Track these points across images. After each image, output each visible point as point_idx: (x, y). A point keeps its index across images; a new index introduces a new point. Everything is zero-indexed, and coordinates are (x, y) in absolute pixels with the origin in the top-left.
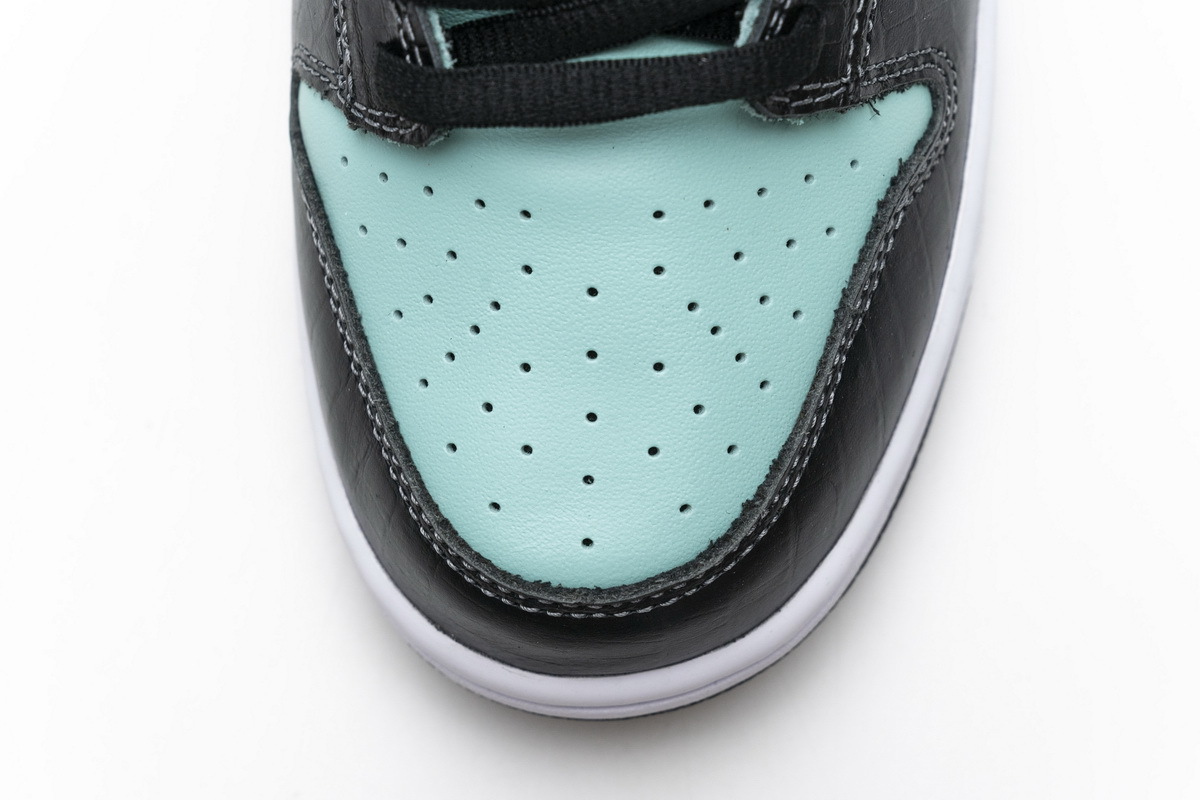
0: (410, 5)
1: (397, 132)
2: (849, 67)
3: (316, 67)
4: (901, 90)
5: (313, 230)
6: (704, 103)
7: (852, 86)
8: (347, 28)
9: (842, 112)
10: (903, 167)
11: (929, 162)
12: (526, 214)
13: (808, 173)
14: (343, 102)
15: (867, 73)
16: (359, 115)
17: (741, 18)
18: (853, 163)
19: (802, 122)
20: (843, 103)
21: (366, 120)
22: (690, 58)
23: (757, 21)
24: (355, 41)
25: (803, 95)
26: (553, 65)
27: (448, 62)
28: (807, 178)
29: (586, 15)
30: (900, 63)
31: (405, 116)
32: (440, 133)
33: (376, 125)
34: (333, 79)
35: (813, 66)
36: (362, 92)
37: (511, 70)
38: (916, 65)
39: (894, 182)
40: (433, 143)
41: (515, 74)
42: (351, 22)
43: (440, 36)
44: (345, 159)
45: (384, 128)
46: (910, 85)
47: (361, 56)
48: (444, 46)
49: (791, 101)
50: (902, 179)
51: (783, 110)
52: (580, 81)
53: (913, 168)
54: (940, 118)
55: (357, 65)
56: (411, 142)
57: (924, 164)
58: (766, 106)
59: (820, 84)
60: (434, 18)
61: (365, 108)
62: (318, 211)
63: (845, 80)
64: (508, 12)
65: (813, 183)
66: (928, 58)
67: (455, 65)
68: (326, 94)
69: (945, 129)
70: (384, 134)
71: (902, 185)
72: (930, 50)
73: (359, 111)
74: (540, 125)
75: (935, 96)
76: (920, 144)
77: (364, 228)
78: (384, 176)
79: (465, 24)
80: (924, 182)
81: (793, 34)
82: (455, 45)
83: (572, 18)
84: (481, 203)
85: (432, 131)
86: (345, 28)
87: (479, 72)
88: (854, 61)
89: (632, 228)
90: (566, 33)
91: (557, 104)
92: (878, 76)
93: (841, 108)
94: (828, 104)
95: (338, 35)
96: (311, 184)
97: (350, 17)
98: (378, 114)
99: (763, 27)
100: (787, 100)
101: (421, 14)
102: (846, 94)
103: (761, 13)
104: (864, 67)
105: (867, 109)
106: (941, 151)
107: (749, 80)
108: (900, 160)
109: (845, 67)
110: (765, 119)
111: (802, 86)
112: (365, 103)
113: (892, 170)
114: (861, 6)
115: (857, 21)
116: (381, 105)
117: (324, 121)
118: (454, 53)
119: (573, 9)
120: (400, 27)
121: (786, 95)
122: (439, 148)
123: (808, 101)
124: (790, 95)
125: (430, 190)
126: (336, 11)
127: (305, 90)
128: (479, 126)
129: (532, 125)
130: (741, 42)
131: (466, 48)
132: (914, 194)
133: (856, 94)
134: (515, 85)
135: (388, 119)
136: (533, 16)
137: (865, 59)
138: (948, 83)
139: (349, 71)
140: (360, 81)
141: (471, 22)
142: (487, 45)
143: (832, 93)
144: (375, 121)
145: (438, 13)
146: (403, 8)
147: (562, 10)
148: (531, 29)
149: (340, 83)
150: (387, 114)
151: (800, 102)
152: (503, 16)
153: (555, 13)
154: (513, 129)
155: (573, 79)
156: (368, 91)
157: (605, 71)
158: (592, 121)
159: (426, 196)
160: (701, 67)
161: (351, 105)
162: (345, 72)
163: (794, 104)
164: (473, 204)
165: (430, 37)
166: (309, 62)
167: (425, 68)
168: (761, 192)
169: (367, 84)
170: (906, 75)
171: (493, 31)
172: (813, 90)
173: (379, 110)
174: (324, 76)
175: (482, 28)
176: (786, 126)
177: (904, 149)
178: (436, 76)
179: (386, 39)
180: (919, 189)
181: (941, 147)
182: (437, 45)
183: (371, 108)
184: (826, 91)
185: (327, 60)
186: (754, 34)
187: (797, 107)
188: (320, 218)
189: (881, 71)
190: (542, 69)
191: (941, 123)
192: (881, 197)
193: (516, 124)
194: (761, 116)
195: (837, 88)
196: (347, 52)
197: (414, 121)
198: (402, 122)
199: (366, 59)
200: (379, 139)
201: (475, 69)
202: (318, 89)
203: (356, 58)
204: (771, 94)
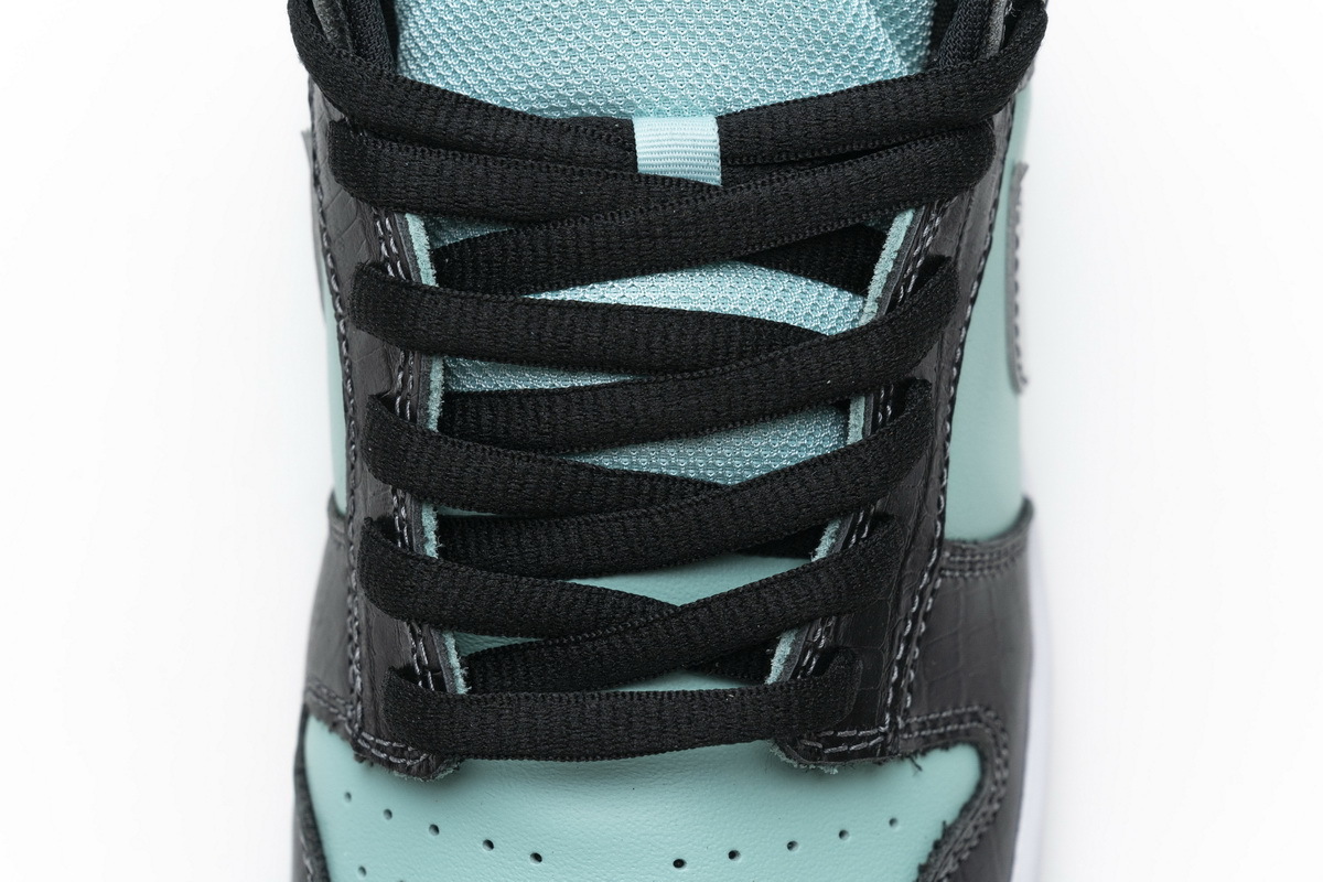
0: (426, 627)
1: (405, 763)
2: (888, 717)
3: (326, 698)
4: (945, 747)
5: (308, 872)
6: (730, 742)
7: (890, 736)
8: (361, 654)
9: (880, 764)
10: (947, 831)
11: (976, 827)
12: (537, 857)
13: (843, 828)
14: (350, 732)
15: (908, 725)
16: (365, 745)
17: (772, 655)
18: (892, 822)
19: (836, 771)
20: (880, 755)
21: (373, 751)
22: (717, 693)
23: (789, 659)
24: (367, 667)
25: (838, 742)
26: (571, 695)
27: (462, 688)
28: (842, 834)
29: (609, 644)
30: (944, 719)
31: (413, 745)
32: (449, 765)
33: (383, 756)
34: (342, 709)
35: (848, 711)
36: (371, 721)
37: (527, 697)
38: (961, 722)
39: (937, 845)
40: (441, 776)
41: (531, 703)
42: (364, 648)
43: (455, 661)
44: (348, 796)
45: (391, 759)
46: (955, 743)
47: (372, 681)
48: (458, 672)
49: (824, 748)
50: (946, 843)
51: (814, 756)
52: (599, 713)
53: (958, 832)
54: (988, 782)
55: (368, 693)
56: (418, 774)
57: (970, 828)
58: (796, 750)
59: (855, 732)
60: (450, 642)
61: (372, 738)
62: (315, 851)
63: (882, 729)
64: (529, 640)
65: (849, 839)
66: (975, 717)
67: (469, 692)
68: (334, 726)
69: (993, 794)
70: (390, 766)
71: (945, 849)
72: (976, 708)
73: (366, 741)
74: (555, 759)
75: (984, 760)
76: (966, 808)
77: (363, 870)
78: (389, 813)
79: (483, 651)
80: (971, 849)
81: (827, 675)
82: (470, 671)
83: (594, 649)
84: (490, 844)
85: (440, 761)
86: (357, 654)
87: (493, 699)
88: (894, 711)
89: (650, 876)
90: (588, 665)
91: (574, 737)
92: (920, 730)
93: (878, 759)
94: (865, 753)
95: (351, 663)
96: (310, 822)
97: (363, 642)
98: (386, 744)
99: (796, 667)
100: (820, 746)
101: (436, 638)
102: (884, 744)
103: (793, 650)
104: (904, 719)
105: (907, 764)
106: (989, 818)
107: (778, 719)
108: (944, 823)
109: (883, 716)
110: (796, 766)
111: (836, 732)
112: (373, 733)
113: (936, 834)
114: (901, 652)
115: (896, 669)
116: (389, 734)
117: (331, 756)
118: (468, 680)
119: (595, 639)
120: (414, 651)
121: (818, 740)
122: (448, 783)
123: (842, 748)
124: (822, 741)
125: (435, 829)
126: (351, 638)
127: (313, 724)
128: (491, 758)
129: (546, 758)
130: (770, 680)
131: (483, 677)
132: (960, 861)
133: (895, 745)
134: (530, 714)
135: (395, 749)
136: (554, 645)
137: (906, 710)
138: (997, 744)
139: (359, 699)
140: (370, 709)
141: (489, 649)
142: (505, 674)
143: (869, 742)
144: (382, 752)
145: (454, 637)
146: (418, 631)
147: (585, 639)
148: (551, 659)
149: (349, 714)
150: (395, 744)
151: (834, 749)
152: (522, 644)
153: (577, 642)
154: (525, 762)
155: (592, 710)
156: (377, 719)
157: (626, 703)
158: (610, 757)
159: (431, 836)
160: (729, 703)
161: (359, 735)
162: (355, 702)
163: (828, 751)
164: (481, 845)
165: (444, 662)
166: (319, 693)
167: (437, 693)
168: (791, 845)
169: (376, 712)
170: (951, 732)
171: (511, 660)
172: (848, 737)
173: (387, 740)
174: (334, 707)
175: (500, 657)
176: (820, 776)
177: (948, 811)
178: (448, 701)
179: (399, 665)
180: (965, 856)
181: (990, 813)
182: (451, 669)
183: (380, 738)
184: (863, 739)
185: (337, 690)
186: (785, 671)
187: (831, 753)
188: (318, 858)
189: (923, 726)
190: (561, 699)
191: (990, 787)
192: (923, 861)
193: (530, 757)
194: (791, 761)
195: (874, 737)
196: (359, 679)
197: (423, 750)
198: (410, 753)
199: (378, 686)
200: (385, 770)
201: (489, 696)
202: (326, 722)
203: (367, 685)
204: (802, 738)
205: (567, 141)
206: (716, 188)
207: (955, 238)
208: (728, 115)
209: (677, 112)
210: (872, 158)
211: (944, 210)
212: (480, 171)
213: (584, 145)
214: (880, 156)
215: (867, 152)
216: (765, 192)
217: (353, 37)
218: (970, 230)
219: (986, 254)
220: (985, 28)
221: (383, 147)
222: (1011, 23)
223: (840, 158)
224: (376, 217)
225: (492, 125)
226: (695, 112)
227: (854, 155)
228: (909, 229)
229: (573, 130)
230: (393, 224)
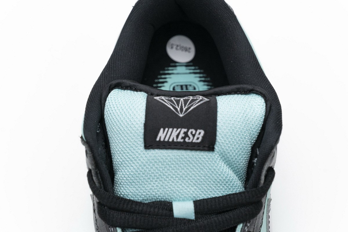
205: (156, 210)
206: (193, 220)
207: (253, 227)
208: (196, 201)
209: (184, 200)
210: (232, 212)
211: (250, 222)
212: (135, 218)
213: (161, 211)
214: (234, 211)
215: (231, 210)
216: (206, 222)
217: (103, 185)
218: (257, 224)
219: (261, 226)
220: (259, 179)
221: (111, 212)
222: (266, 176)
223: (224, 212)
224: (109, 227)
225: (138, 207)
226: (188, 200)
227: (227, 211)
228: (242, 229)
229: (158, 207)
230: (113, 229)
